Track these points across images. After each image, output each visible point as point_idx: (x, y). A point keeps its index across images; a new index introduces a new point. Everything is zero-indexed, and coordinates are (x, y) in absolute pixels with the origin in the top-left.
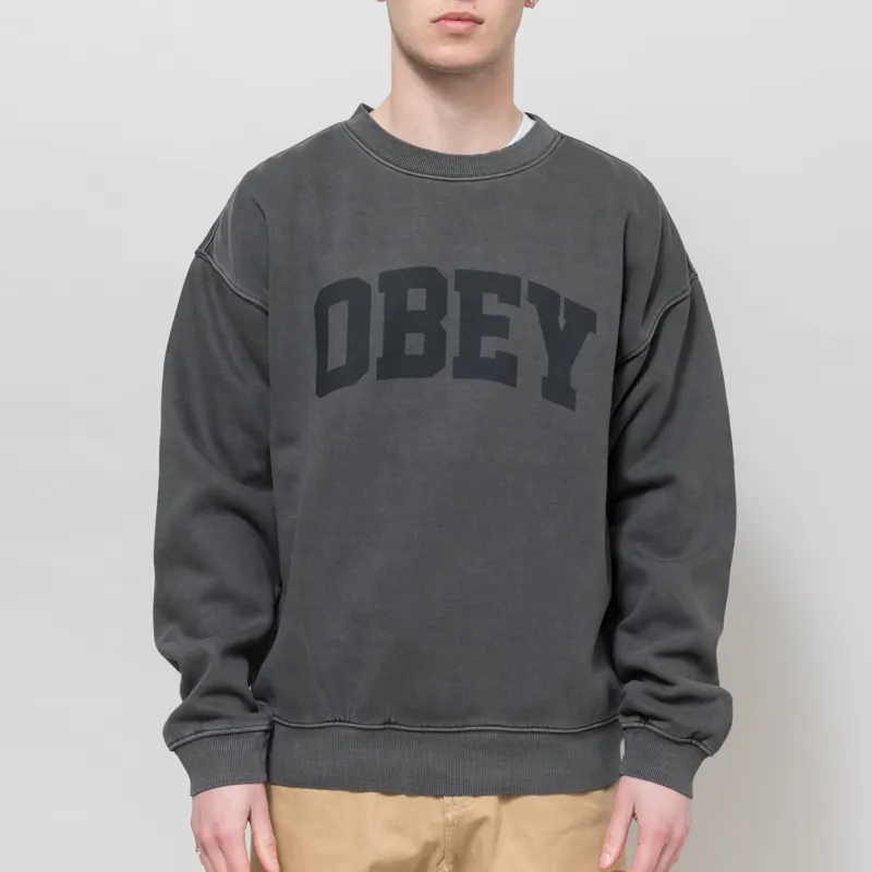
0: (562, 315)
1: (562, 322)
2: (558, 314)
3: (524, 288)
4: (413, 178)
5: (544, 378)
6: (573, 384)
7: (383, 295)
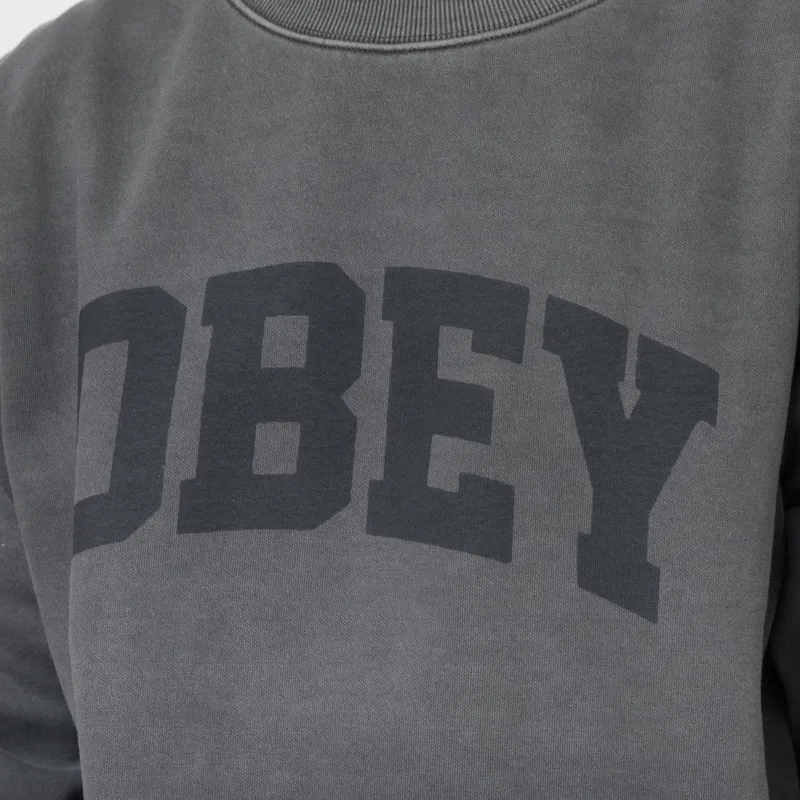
0: (630, 376)
1: (629, 396)
2: (621, 374)
3: (536, 314)
4: (306, 49)
5: (583, 540)
6: (653, 555)
7: (209, 330)
